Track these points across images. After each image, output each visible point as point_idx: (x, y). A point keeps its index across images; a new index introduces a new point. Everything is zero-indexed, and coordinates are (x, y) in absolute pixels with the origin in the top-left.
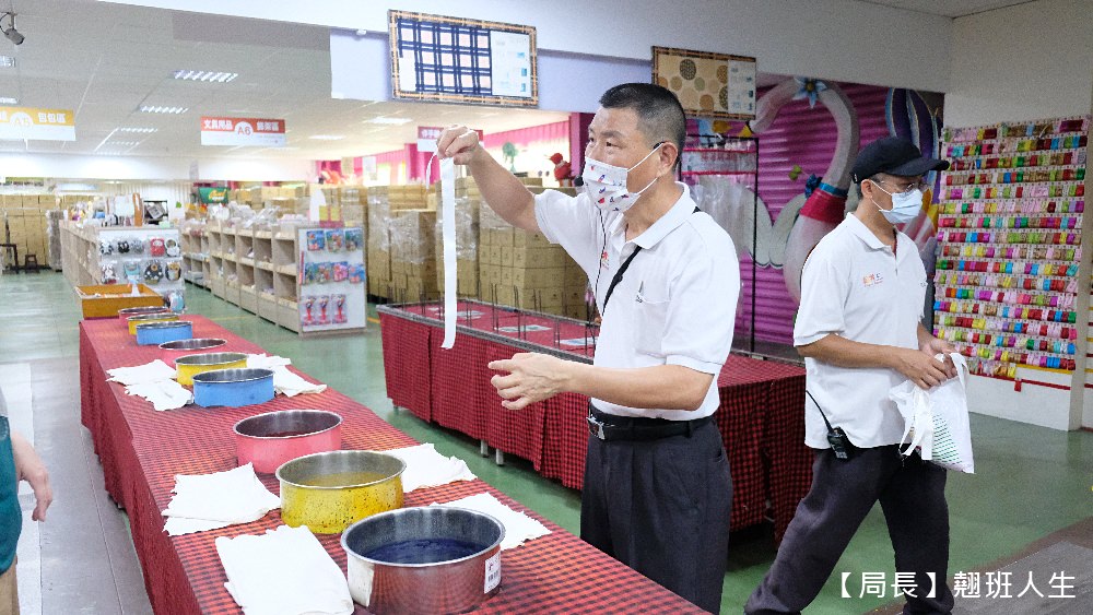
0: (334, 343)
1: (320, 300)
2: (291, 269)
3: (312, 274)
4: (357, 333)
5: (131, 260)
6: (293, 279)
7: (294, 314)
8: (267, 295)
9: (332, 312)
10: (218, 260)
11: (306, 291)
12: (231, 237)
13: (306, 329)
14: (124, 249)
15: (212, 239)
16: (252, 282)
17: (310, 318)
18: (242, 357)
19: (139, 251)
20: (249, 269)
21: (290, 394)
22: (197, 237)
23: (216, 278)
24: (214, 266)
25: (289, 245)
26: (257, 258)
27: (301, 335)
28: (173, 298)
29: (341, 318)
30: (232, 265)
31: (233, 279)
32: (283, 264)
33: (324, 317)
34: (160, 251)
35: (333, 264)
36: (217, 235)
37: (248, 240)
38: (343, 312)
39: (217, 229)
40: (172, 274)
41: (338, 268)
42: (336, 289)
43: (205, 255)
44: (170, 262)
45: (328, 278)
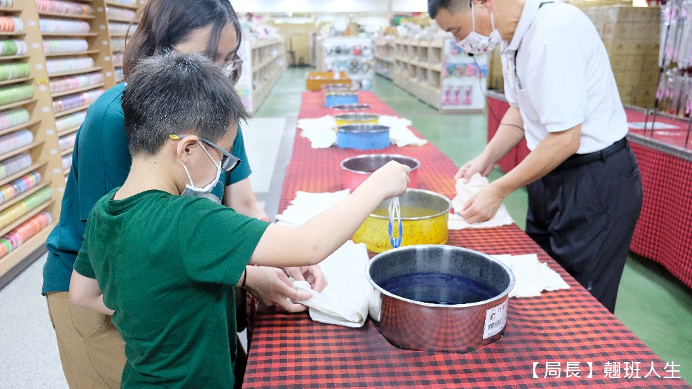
0: (461, 118)
1: (455, 89)
2: (438, 67)
3: (452, 70)
4: (477, 112)
5: (343, 58)
6: (438, 73)
7: (438, 97)
8: (424, 84)
9: (462, 97)
10: (398, 62)
11: (447, 82)
12: (406, 47)
13: (445, 108)
14: (338, 51)
15: (396, 48)
16: (415, 76)
17: (447, 100)
18: (376, 117)
19: (347, 52)
20: (414, 67)
21: (400, 145)
22: (388, 47)
23: (397, 73)
24: (395, 65)
25: (438, 50)
26: (420, 60)
27: (440, 111)
28: (365, 83)
29: (468, 102)
30: (405, 64)
31: (406, 73)
32: (434, 63)
33: (457, 100)
34: (359, 53)
35: (466, 65)
36: (398, 45)
37: (415, 48)
38: (469, 97)
39: (399, 41)
40: (365, 68)
41: (468, 67)
42: (466, 82)
43: (391, 59)
44: (363, 60)
45: (462, 74)
